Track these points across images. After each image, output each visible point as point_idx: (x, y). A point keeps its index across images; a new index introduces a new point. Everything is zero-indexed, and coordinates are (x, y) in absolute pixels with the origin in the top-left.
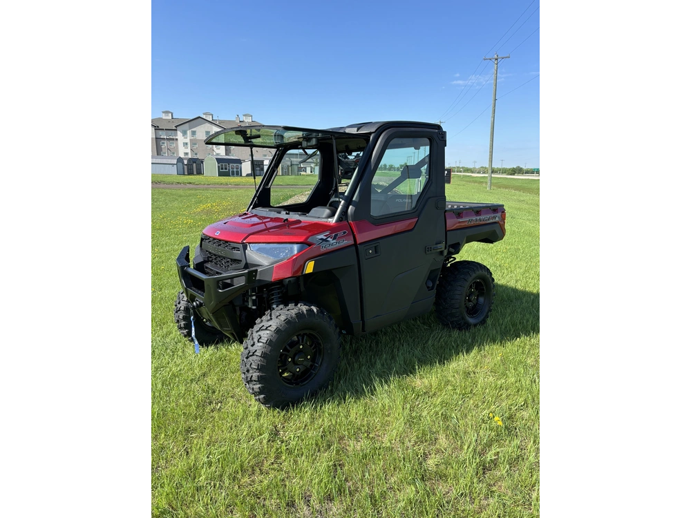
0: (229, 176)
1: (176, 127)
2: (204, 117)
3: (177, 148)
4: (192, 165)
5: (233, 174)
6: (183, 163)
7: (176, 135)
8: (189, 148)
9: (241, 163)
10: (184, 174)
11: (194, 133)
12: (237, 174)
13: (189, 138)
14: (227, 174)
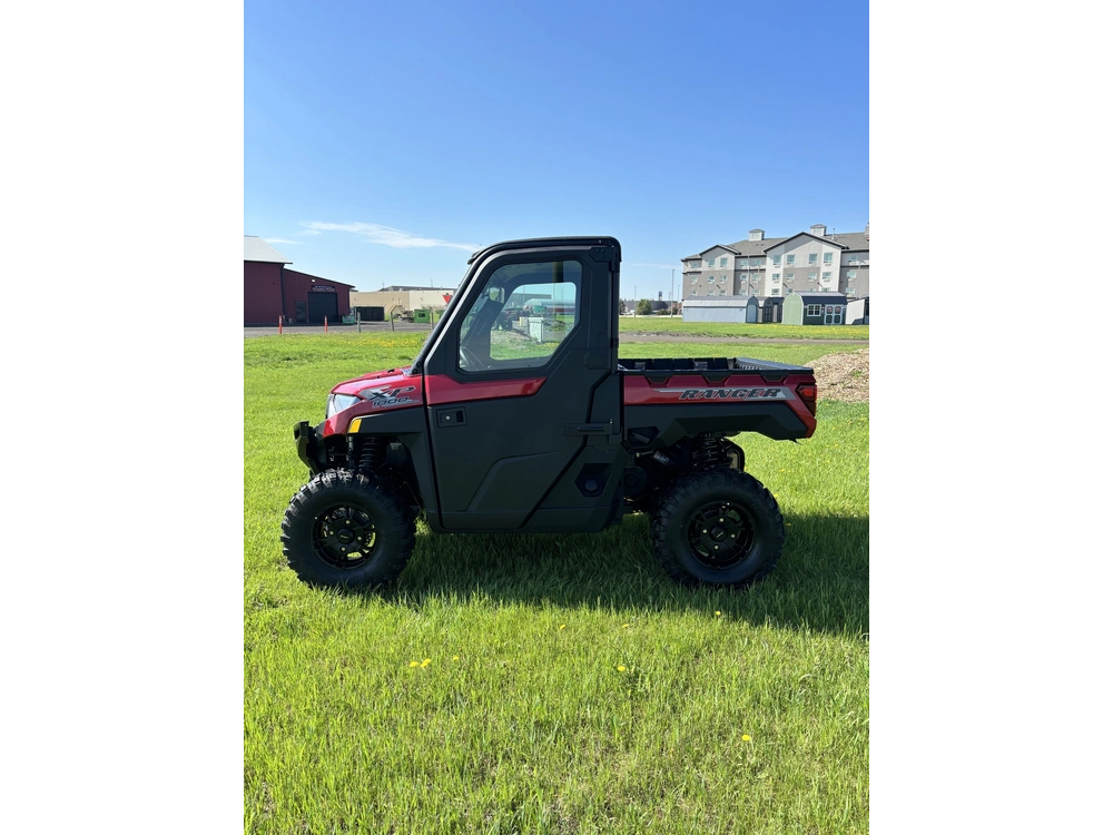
0: (823, 324)
1: (765, 251)
2: (811, 232)
3: (762, 283)
4: (772, 308)
5: (829, 322)
6: (757, 306)
7: (764, 263)
8: (781, 282)
9: (846, 303)
10: (756, 322)
11: (791, 258)
12: (837, 321)
13: (782, 267)
14: (818, 322)
